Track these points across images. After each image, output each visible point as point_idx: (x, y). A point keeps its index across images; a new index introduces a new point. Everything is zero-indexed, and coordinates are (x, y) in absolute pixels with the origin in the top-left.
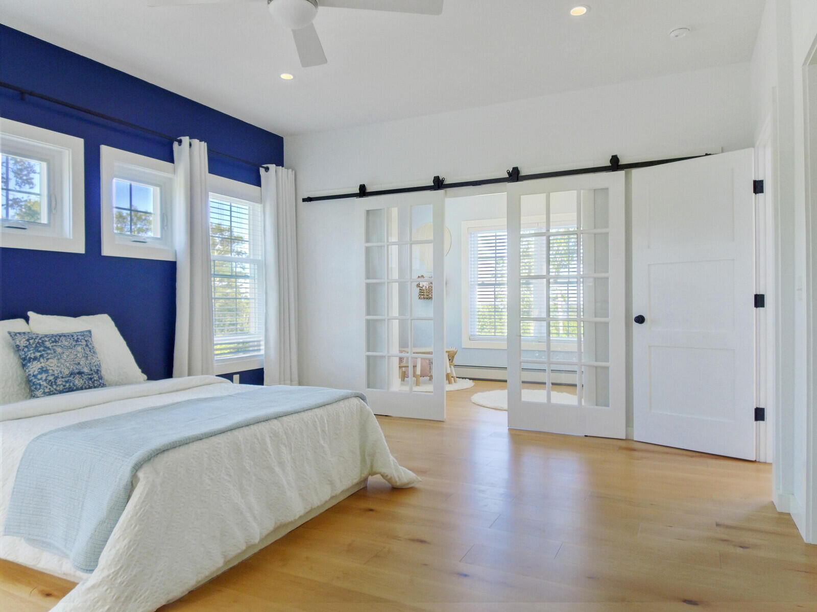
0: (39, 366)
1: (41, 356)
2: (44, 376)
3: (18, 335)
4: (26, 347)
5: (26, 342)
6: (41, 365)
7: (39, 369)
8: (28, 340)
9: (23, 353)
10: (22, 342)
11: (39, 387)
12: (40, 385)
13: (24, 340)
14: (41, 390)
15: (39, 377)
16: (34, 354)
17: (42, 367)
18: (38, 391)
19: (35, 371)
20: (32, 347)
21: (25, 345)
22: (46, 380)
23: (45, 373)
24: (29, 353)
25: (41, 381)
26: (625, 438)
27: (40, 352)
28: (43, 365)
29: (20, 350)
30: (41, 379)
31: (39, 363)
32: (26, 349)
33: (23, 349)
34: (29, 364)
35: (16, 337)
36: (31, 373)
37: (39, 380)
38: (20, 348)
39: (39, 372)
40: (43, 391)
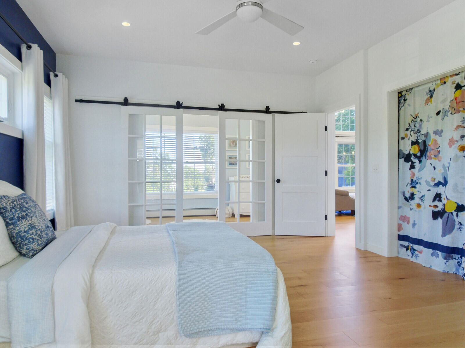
0: (28, 223)
1: (26, 215)
2: (34, 231)
3: (3, 198)
4: (13, 208)
5: (12, 204)
6: (29, 222)
7: (28, 226)
8: (13, 202)
9: (11, 213)
10: (8, 204)
11: (32, 240)
12: (33, 239)
13: (10, 202)
14: (35, 243)
15: (31, 232)
16: (21, 213)
17: (30, 223)
18: (32, 243)
19: (25, 228)
20: (18, 208)
21: (12, 207)
22: (36, 234)
23: (34, 229)
24: (17, 213)
25: (33, 236)
26: (271, 235)
27: (24, 211)
28: (30, 222)
29: (8, 211)
30: (33, 234)
31: (27, 221)
32: (13, 210)
33: (11, 210)
34: (18, 223)
35: (3, 200)
36: (22, 229)
37: (31, 235)
38: (8, 209)
39: (29, 228)
40: (37, 243)
